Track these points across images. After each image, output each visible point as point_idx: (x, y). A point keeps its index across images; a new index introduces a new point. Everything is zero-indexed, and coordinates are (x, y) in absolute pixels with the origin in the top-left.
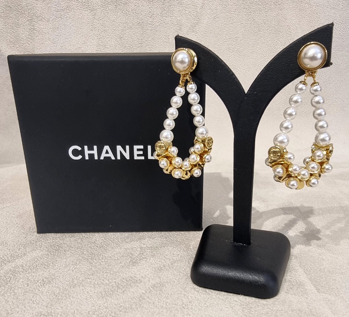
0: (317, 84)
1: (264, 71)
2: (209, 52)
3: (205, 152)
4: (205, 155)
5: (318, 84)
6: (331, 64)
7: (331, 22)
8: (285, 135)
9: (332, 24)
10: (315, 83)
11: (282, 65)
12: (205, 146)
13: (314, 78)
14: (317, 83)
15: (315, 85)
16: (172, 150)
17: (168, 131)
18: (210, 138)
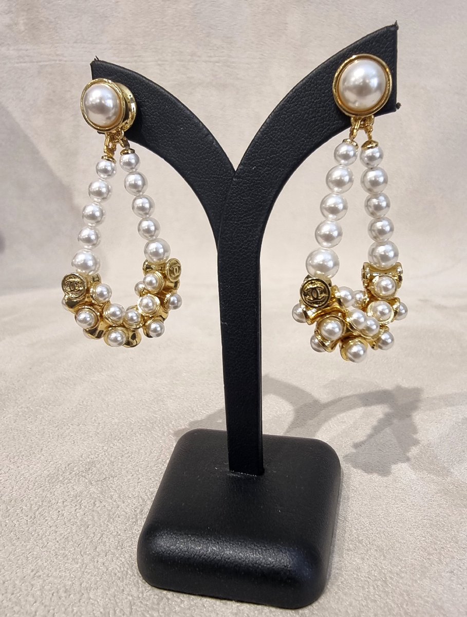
0: (374, 145)
1: (267, 124)
2: (158, 91)
3: (168, 289)
4: (168, 296)
5: (376, 146)
6: (398, 106)
7: (393, 23)
8: (329, 251)
9: (395, 27)
10: (370, 142)
11: (301, 110)
12: (165, 277)
13: (368, 131)
14: (374, 142)
15: (370, 146)
16: (97, 291)
17: (87, 252)
18: (173, 261)
